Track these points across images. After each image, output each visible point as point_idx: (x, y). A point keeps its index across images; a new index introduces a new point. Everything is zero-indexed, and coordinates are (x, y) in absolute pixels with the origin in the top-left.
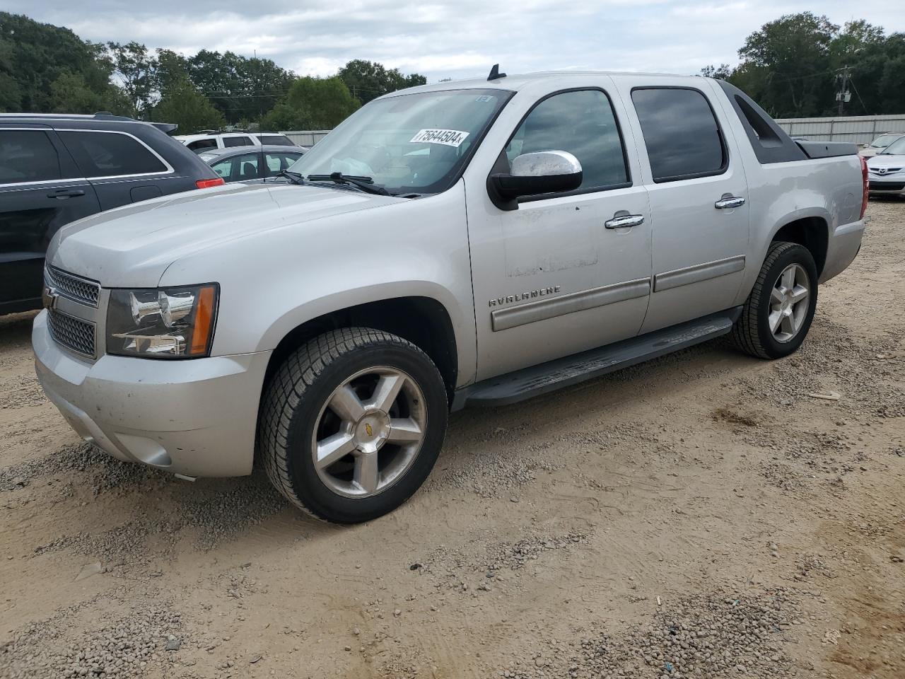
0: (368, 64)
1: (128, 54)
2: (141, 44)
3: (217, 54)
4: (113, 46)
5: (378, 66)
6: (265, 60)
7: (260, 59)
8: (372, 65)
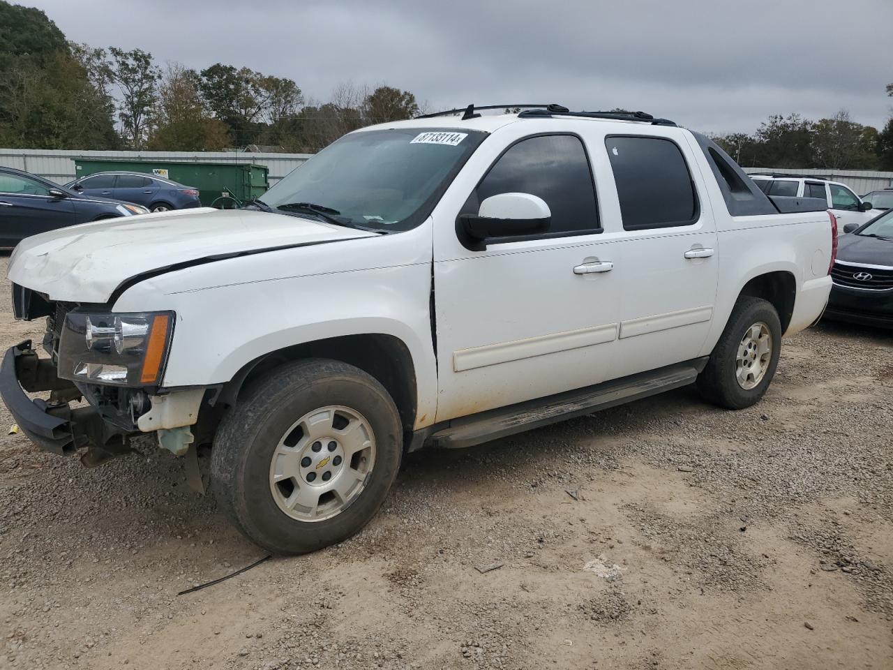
0: (398, 93)
1: (131, 62)
2: (146, 53)
3: (232, 68)
4: (116, 52)
5: (409, 94)
6: (285, 80)
7: (281, 79)
8: (402, 93)
